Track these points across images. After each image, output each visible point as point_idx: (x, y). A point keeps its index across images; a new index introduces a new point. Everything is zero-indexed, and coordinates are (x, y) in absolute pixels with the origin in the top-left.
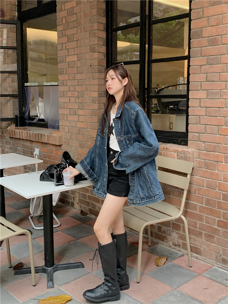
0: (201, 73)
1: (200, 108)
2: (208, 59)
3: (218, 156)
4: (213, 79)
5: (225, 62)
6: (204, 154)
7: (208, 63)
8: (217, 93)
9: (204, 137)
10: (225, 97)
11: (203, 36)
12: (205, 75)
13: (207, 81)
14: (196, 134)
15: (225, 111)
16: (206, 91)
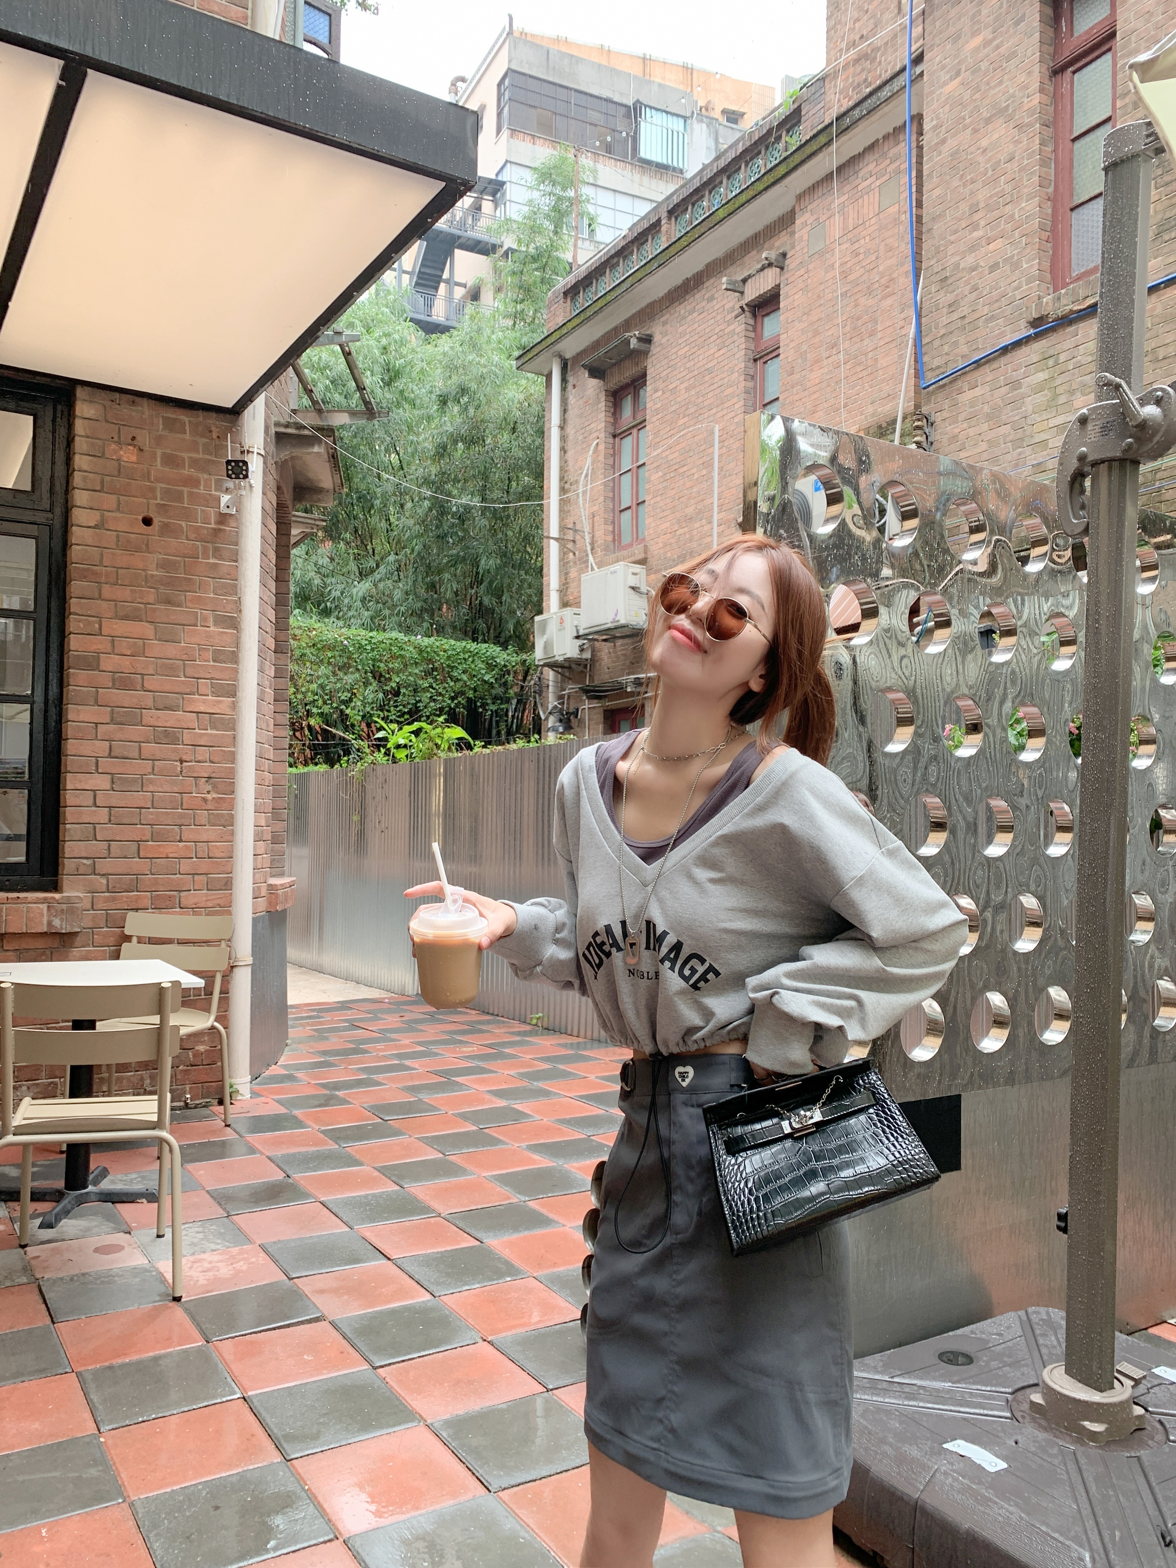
0: (96, 738)
1: (94, 809)
2: (112, 712)
3: (138, 897)
4: (126, 754)
5: (152, 723)
6: (107, 900)
7: (113, 721)
8: (134, 781)
9: (104, 866)
10: (151, 788)
11: (101, 668)
12: (107, 743)
13: (110, 756)
14: (85, 861)
15: (152, 813)
16: (109, 776)
